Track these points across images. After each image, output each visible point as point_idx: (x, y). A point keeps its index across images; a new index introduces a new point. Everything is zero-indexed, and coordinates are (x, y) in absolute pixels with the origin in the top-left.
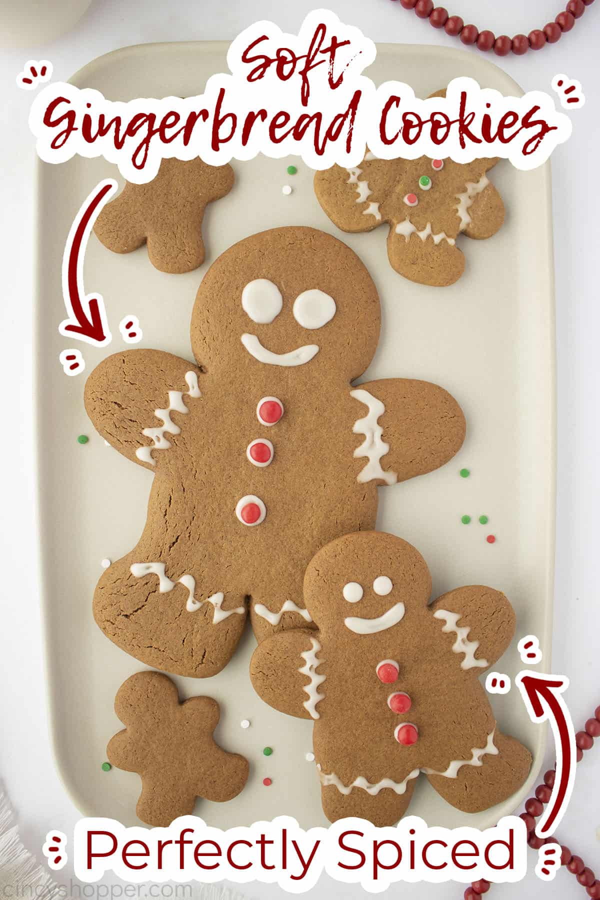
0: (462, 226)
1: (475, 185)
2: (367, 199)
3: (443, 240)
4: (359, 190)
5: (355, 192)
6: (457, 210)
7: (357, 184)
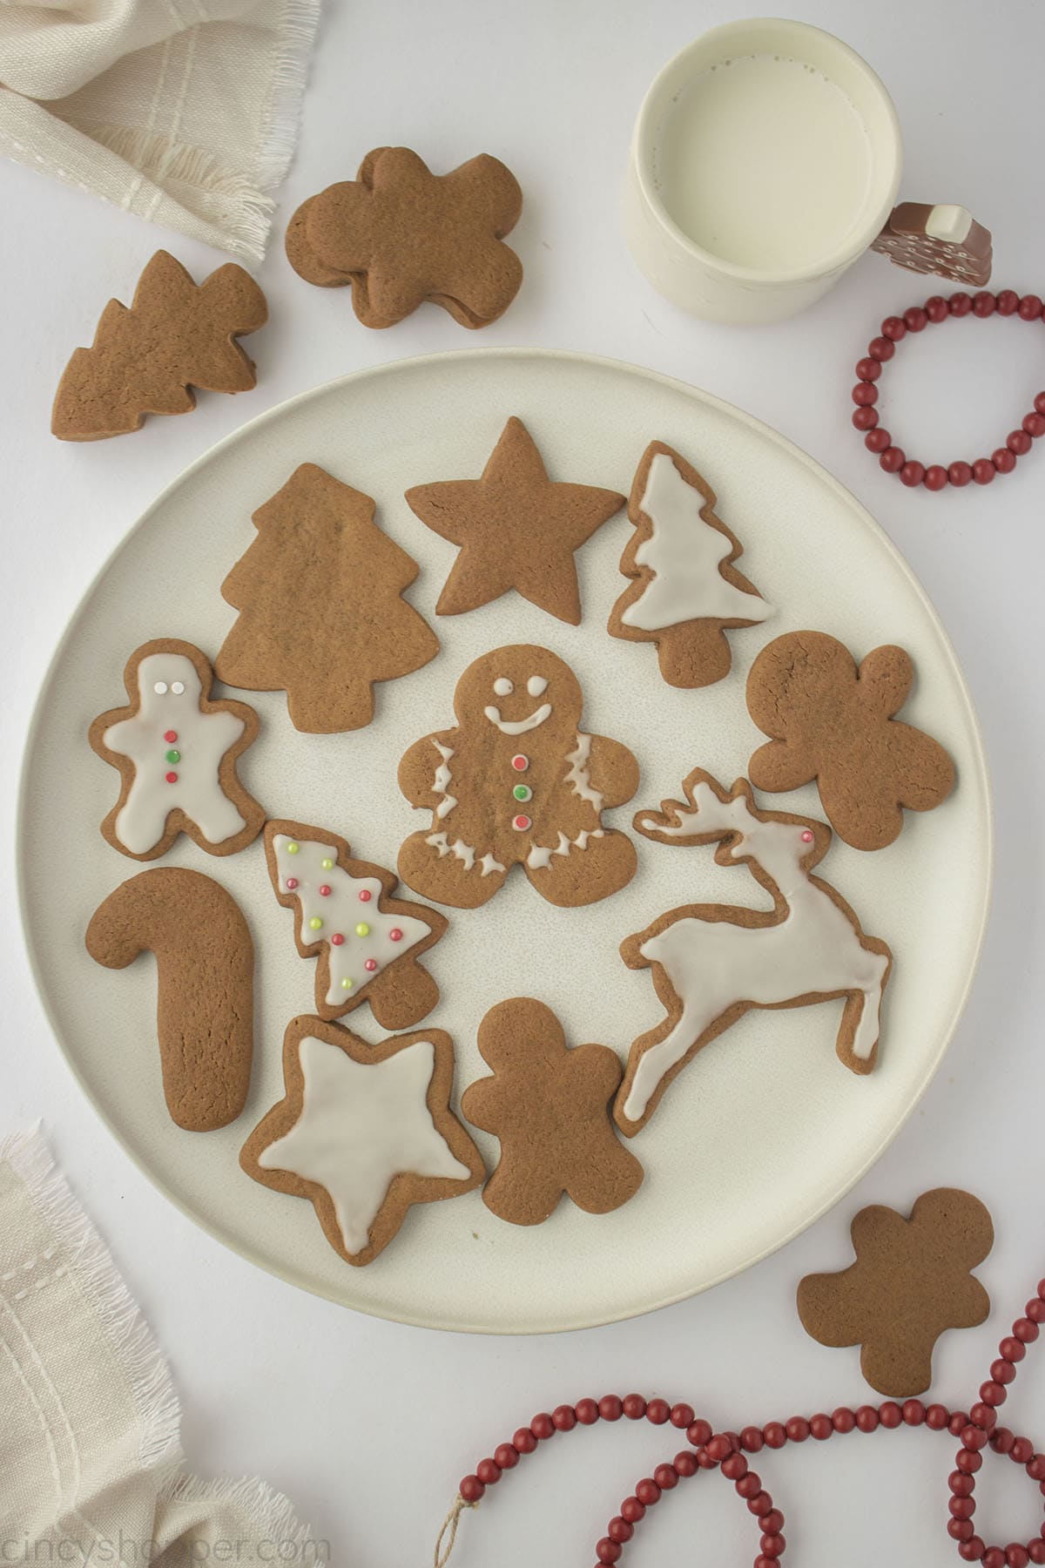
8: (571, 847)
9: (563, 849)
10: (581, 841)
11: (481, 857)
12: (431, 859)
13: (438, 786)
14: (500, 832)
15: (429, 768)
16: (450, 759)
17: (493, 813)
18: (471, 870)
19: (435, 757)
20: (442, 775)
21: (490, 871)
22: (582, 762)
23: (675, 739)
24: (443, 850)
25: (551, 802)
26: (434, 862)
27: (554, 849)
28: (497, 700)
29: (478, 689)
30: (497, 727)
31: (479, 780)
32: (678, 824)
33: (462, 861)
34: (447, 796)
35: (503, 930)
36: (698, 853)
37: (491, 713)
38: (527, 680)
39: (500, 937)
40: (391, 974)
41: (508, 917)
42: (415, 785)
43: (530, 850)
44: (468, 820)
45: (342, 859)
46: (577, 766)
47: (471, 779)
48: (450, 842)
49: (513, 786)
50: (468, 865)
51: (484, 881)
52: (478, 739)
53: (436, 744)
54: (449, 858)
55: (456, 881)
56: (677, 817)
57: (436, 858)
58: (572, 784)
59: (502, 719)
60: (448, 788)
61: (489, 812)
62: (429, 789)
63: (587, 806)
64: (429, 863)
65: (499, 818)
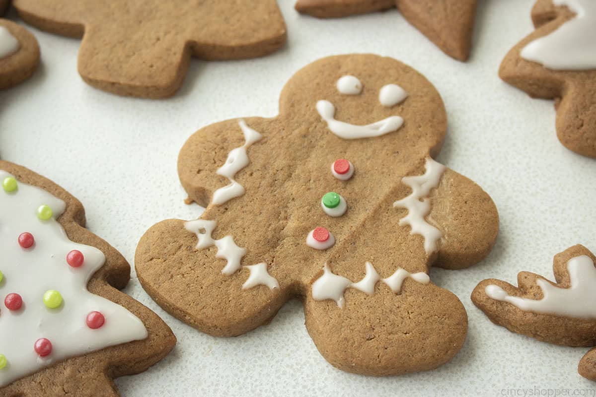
0: (428, 246)
1: (420, 178)
2: (241, 264)
3: (405, 280)
4: (221, 253)
5: (214, 259)
6: (408, 227)
7: (213, 246)
8: (377, 284)
9: (365, 284)
10: (393, 280)
11: (251, 263)
12: (183, 248)
13: (226, 169)
14: (287, 243)
15: (223, 148)
16: (254, 144)
17: (286, 218)
18: (231, 276)
19: (235, 138)
20: (236, 157)
21: (256, 283)
22: (425, 188)
23: (556, 212)
24: (203, 240)
25: (368, 226)
26: (185, 252)
27: (353, 282)
28: (337, 98)
29: (317, 81)
30: (326, 124)
31: (280, 176)
32: (538, 296)
33: (224, 261)
34: (233, 181)
35: (249, 380)
36: (555, 358)
37: (324, 107)
38: (382, 86)
39: (240, 389)
40: (68, 372)
41: (261, 366)
42: (197, 162)
43: (320, 274)
44: (250, 217)
45: (66, 217)
46: (416, 192)
47: (271, 172)
48: (215, 234)
49: (324, 193)
50: (229, 268)
51: (244, 294)
52: (297, 131)
53: (242, 125)
54: (208, 253)
55: (206, 283)
56: (539, 287)
57: (190, 248)
58: (403, 211)
59: (336, 116)
60: (237, 175)
61: (282, 215)
62: (212, 170)
63: (416, 243)
64: (179, 253)
65: (292, 224)
